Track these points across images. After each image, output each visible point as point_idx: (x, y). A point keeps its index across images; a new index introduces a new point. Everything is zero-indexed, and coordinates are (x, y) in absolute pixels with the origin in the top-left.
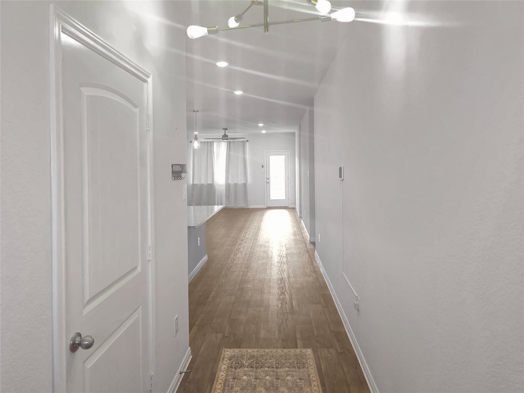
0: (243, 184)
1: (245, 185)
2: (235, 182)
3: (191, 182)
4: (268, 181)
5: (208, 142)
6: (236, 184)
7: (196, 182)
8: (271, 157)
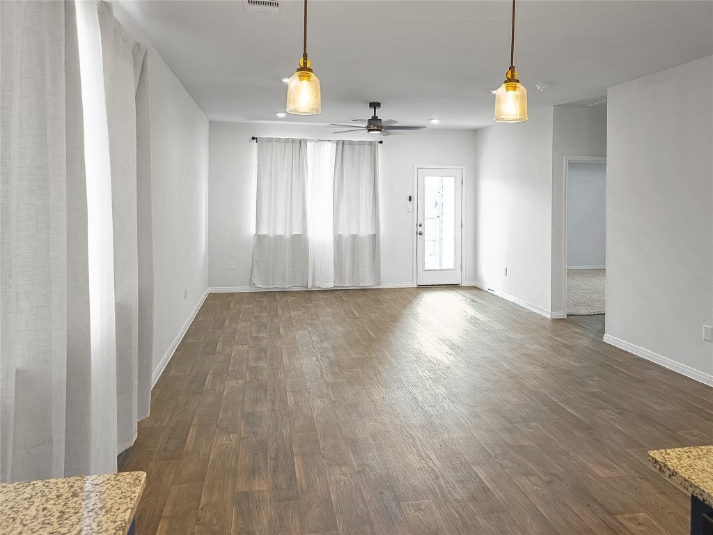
0: (369, 236)
1: (374, 238)
2: (354, 232)
3: (252, 231)
4: (420, 229)
5: (293, 141)
6: (354, 237)
7: (264, 232)
8: (426, 178)
